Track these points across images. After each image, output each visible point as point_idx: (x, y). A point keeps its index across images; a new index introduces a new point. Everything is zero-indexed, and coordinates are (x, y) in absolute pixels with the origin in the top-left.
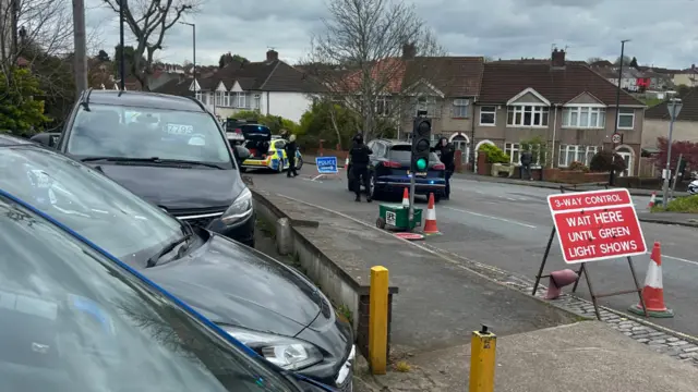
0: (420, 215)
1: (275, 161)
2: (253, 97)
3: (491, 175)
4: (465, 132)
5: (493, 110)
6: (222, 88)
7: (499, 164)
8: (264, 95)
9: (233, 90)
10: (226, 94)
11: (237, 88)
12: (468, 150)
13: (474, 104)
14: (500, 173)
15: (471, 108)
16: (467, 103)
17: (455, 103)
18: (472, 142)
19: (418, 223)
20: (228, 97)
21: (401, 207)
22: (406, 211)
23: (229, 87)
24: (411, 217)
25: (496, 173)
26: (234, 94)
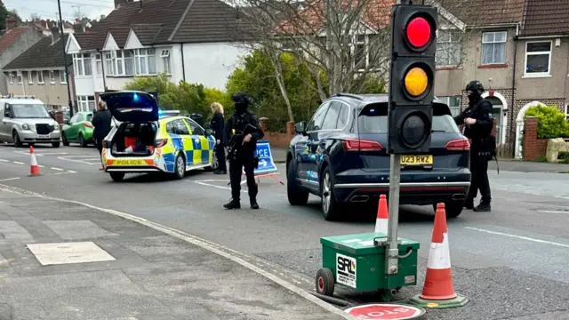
0: (414, 259)
1: (168, 157)
2: (159, 55)
3: (546, 161)
4: (500, 90)
5: (547, 47)
6: (111, 44)
7: (561, 140)
8: (175, 50)
9: (128, 46)
10: (119, 55)
11: (133, 42)
12: (505, 120)
13: (516, 39)
14: (561, 156)
15: (510, 46)
16: (504, 37)
17: (485, 40)
18: (512, 106)
19: (408, 279)
20: (123, 59)
21: (369, 244)
22: (381, 250)
23: (121, 42)
24: (392, 266)
25: (554, 157)
26: (130, 53)
